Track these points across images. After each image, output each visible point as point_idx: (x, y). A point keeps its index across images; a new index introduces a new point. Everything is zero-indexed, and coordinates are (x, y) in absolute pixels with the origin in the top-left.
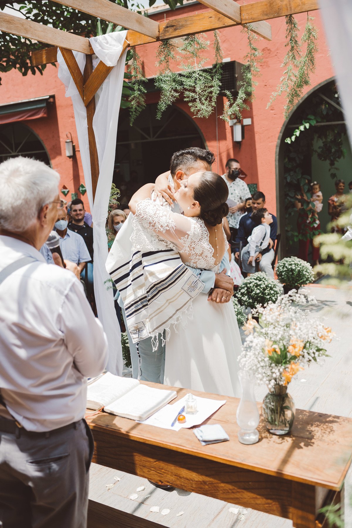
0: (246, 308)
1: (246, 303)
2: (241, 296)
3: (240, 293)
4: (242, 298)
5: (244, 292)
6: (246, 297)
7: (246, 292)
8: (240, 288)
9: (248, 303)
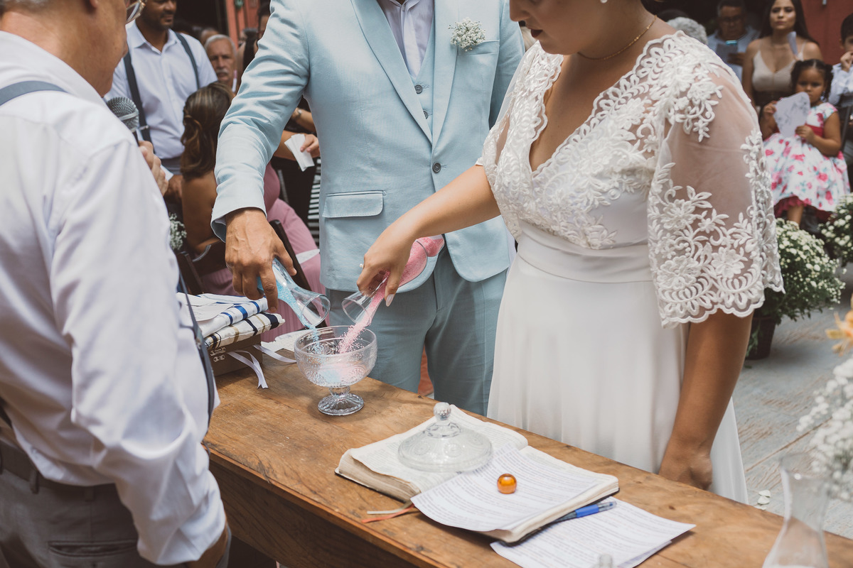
0: (844, 265)
1: (845, 253)
2: (833, 235)
3: (831, 228)
4: (837, 240)
5: (843, 227)
6: (847, 238)
7: (847, 226)
8: (833, 216)
9: (849, 253)
